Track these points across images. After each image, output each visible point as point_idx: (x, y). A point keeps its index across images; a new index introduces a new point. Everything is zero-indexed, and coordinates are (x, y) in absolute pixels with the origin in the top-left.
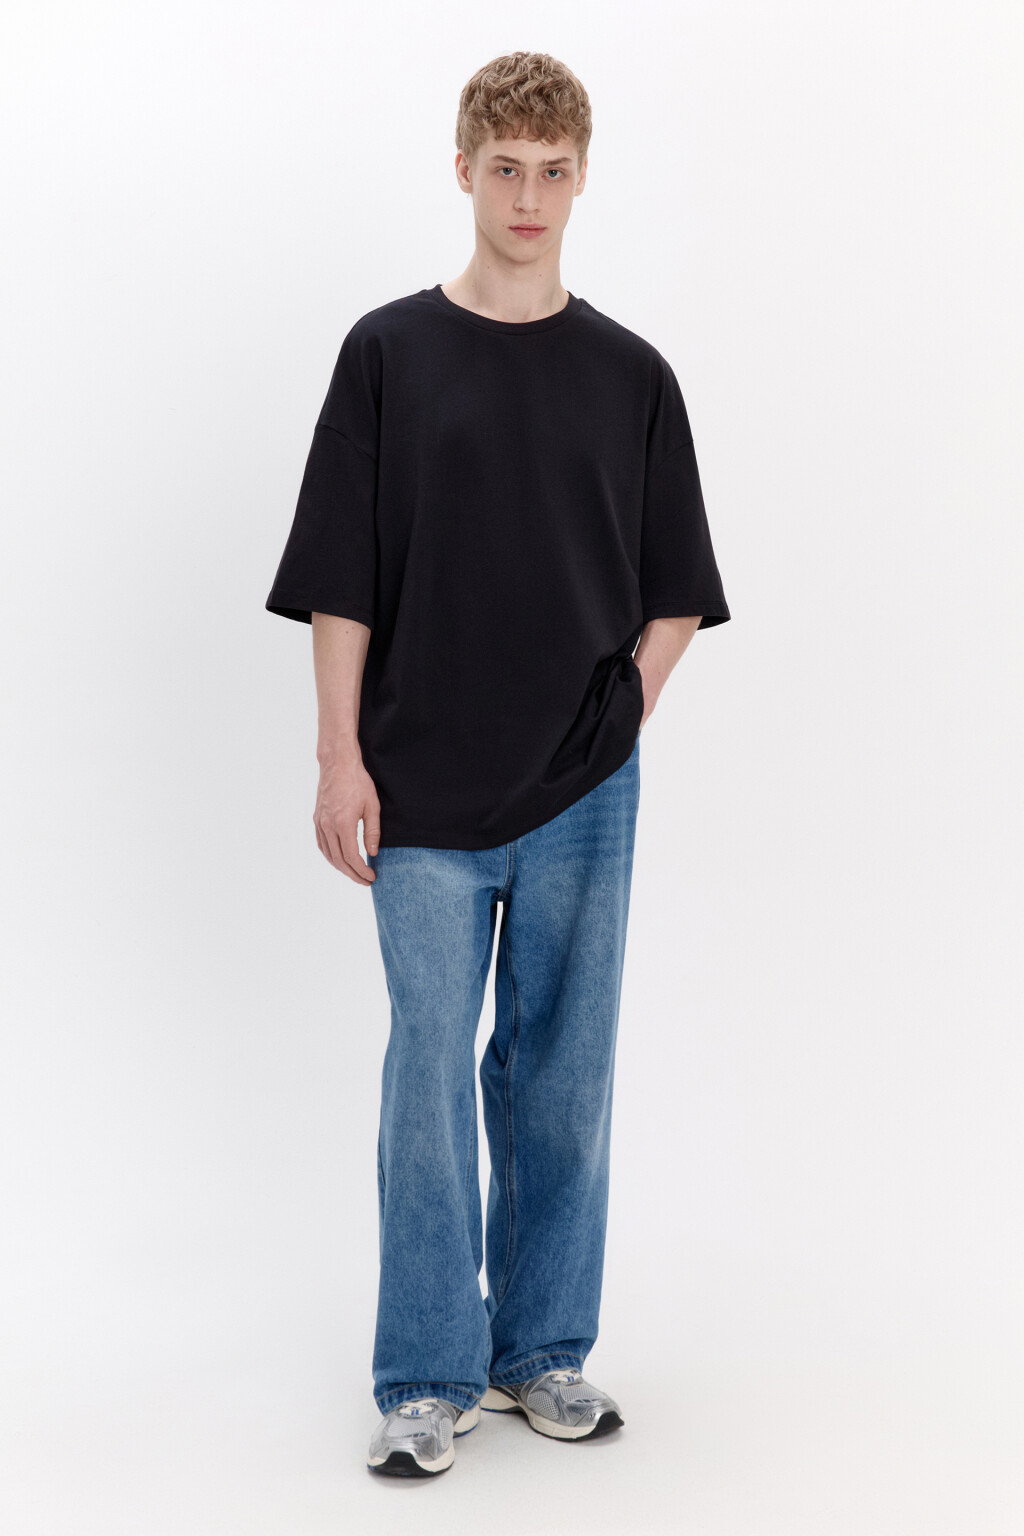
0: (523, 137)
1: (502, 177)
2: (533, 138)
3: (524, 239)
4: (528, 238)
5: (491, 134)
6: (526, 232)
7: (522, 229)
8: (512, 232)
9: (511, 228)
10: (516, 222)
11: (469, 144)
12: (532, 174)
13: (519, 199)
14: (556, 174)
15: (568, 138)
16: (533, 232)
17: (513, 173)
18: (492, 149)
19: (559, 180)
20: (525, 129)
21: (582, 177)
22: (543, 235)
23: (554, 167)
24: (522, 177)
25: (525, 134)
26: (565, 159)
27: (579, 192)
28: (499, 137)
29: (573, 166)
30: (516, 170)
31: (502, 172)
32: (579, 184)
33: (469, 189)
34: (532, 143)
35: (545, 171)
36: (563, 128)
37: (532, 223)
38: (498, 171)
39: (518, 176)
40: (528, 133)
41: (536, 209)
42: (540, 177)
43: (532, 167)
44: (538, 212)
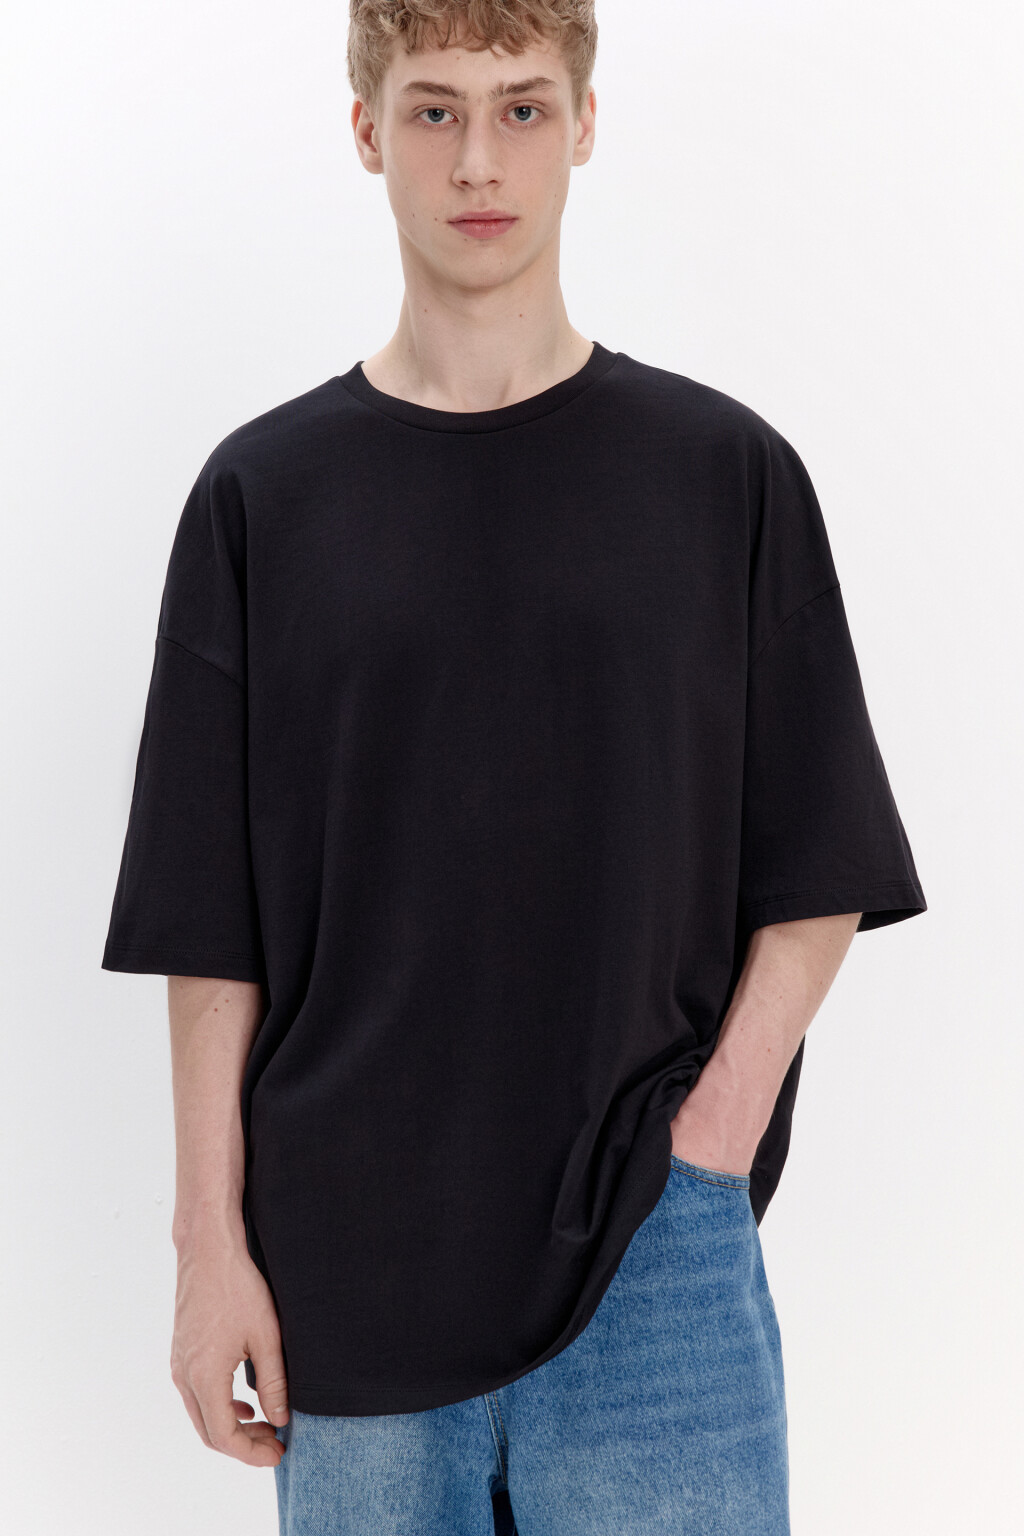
0: (457, 45)
1: (426, 126)
2: (477, 43)
3: (477, 243)
4: (483, 238)
5: (399, 46)
6: (478, 227)
7: (472, 221)
8: (452, 230)
9: (451, 223)
10: (459, 210)
11: (369, 73)
12: (481, 115)
13: (458, 164)
14: (529, 114)
15: (546, 42)
16: (493, 227)
17: (447, 117)
18: (404, 72)
19: (535, 125)
20: (460, 28)
21: (587, 130)
22: (512, 231)
23: (523, 98)
24: (462, 122)
25: (460, 37)
26: (541, 82)
27: (582, 157)
28: (413, 49)
29: (561, 94)
30: (451, 109)
31: (425, 117)
32: (580, 142)
33: (376, 166)
34: (474, 54)
35: (506, 108)
36: (535, 22)
37: (487, 209)
38: (418, 115)
39: (456, 120)
40: (466, 34)
41: (493, 181)
42: (498, 121)
43: (479, 100)
44: (498, 187)
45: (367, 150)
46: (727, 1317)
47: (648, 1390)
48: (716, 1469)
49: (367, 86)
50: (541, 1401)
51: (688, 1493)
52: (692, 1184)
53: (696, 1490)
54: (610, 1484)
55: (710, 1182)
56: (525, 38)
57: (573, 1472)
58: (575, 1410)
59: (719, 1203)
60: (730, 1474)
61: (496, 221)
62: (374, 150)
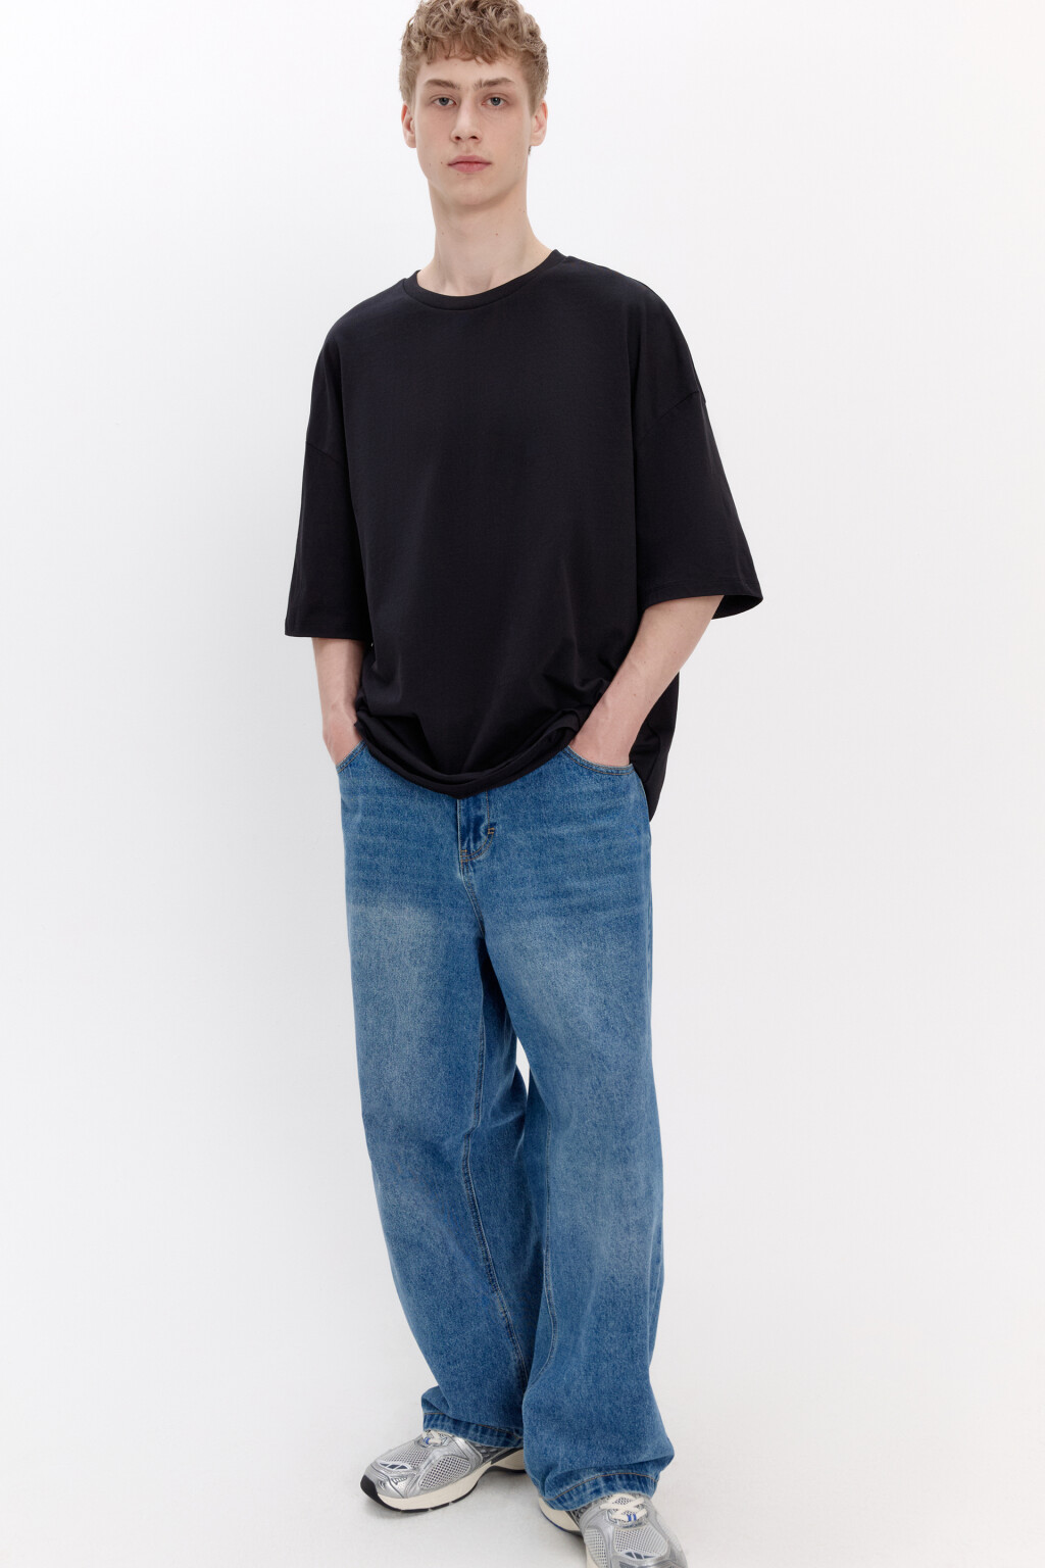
0: (455, 57)
1: (437, 107)
3: (465, 176)
4: (470, 173)
5: (424, 59)
6: (465, 166)
7: (462, 162)
8: (451, 170)
9: (450, 165)
10: (455, 156)
11: (409, 81)
12: (468, 99)
13: (454, 127)
14: (499, 102)
15: (510, 59)
16: (475, 166)
17: (450, 102)
18: (427, 74)
19: (503, 110)
20: (457, 47)
22: (487, 169)
23: (496, 90)
24: (458, 105)
25: (457, 52)
26: (505, 81)
28: (431, 61)
30: (453, 96)
31: (438, 102)
33: (412, 142)
34: (466, 63)
35: (485, 97)
36: (502, 45)
37: (471, 154)
38: (433, 102)
39: (455, 104)
40: (461, 50)
41: (474, 137)
42: (479, 105)
43: (468, 90)
44: (479, 142)
45: (408, 133)
46: (610, 848)
47: (562, 890)
48: (601, 932)
49: (408, 91)
50: (498, 895)
51: (585, 945)
52: (590, 774)
53: (589, 944)
54: (538, 940)
55: (601, 773)
56: (496, 54)
57: (516, 935)
58: (520, 900)
59: (607, 784)
60: (610, 935)
61: (477, 163)
62: (412, 133)
